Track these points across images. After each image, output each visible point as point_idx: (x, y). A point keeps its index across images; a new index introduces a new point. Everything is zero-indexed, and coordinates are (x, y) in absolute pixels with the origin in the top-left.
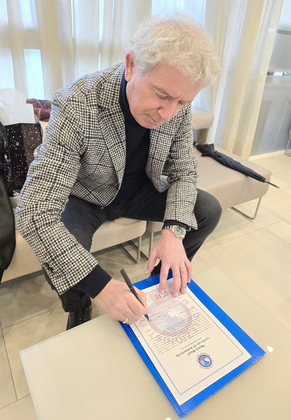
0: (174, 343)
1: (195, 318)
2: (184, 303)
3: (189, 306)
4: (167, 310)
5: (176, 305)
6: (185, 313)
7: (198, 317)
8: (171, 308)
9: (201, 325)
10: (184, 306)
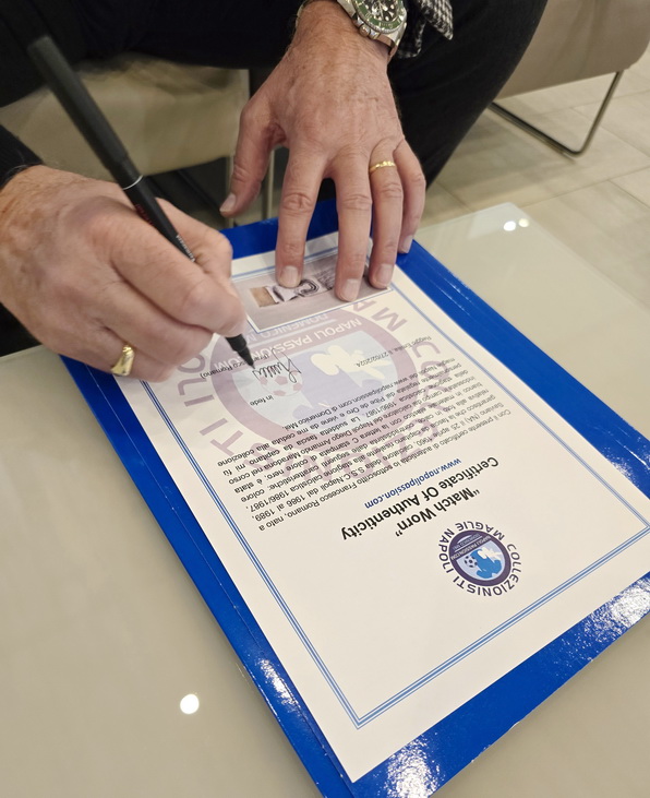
0: (334, 476)
1: (432, 382)
2: (384, 324)
3: (402, 336)
4: (305, 346)
5: (347, 332)
6: (387, 362)
7: (443, 376)
8: (325, 339)
9: (459, 409)
10: (381, 336)
